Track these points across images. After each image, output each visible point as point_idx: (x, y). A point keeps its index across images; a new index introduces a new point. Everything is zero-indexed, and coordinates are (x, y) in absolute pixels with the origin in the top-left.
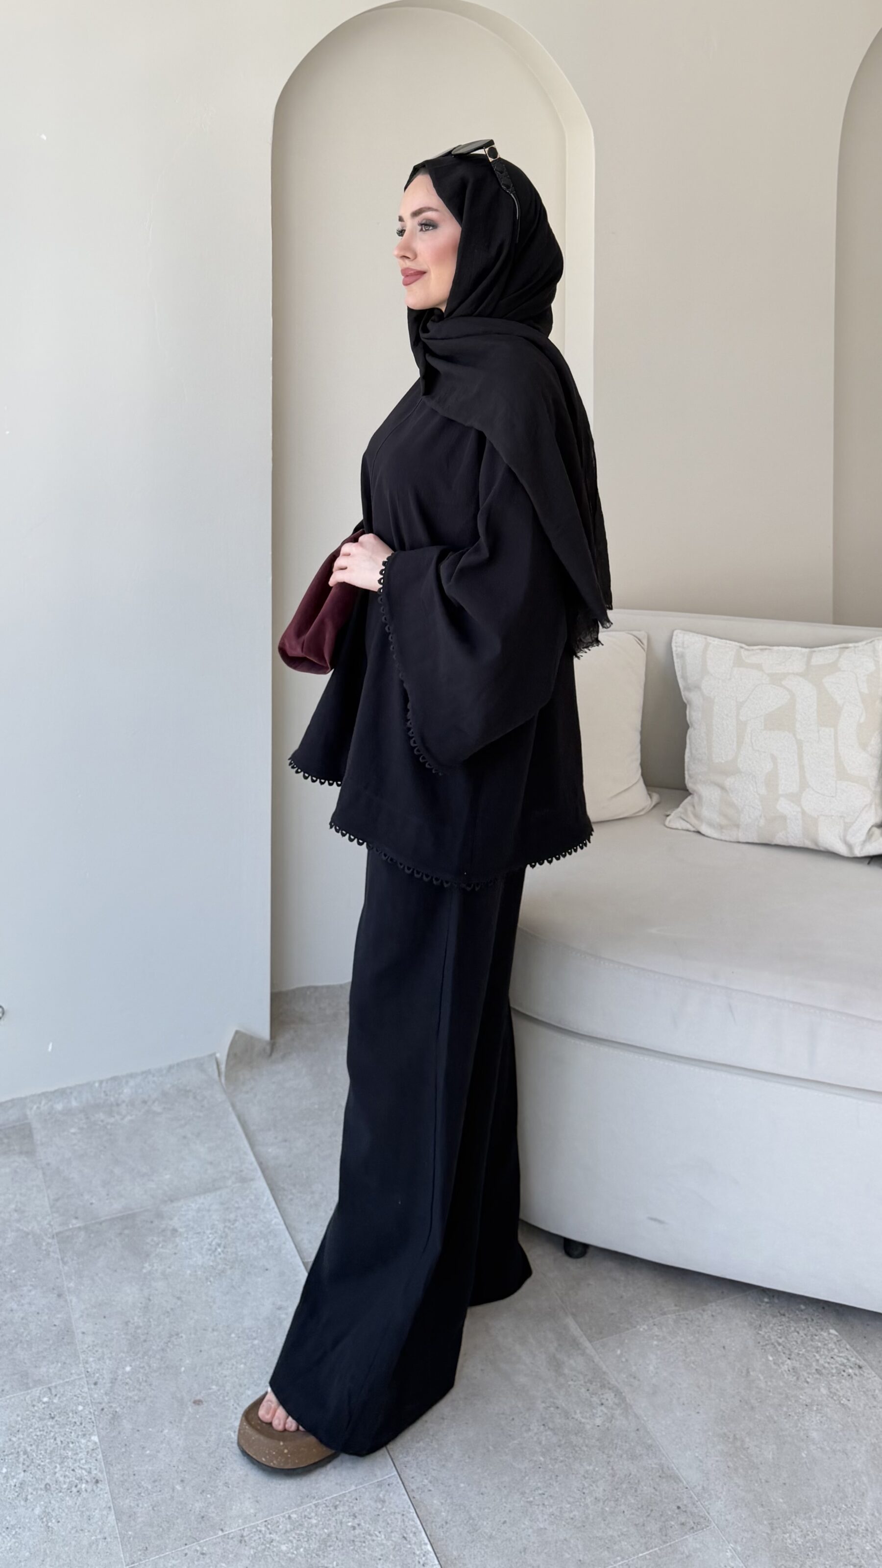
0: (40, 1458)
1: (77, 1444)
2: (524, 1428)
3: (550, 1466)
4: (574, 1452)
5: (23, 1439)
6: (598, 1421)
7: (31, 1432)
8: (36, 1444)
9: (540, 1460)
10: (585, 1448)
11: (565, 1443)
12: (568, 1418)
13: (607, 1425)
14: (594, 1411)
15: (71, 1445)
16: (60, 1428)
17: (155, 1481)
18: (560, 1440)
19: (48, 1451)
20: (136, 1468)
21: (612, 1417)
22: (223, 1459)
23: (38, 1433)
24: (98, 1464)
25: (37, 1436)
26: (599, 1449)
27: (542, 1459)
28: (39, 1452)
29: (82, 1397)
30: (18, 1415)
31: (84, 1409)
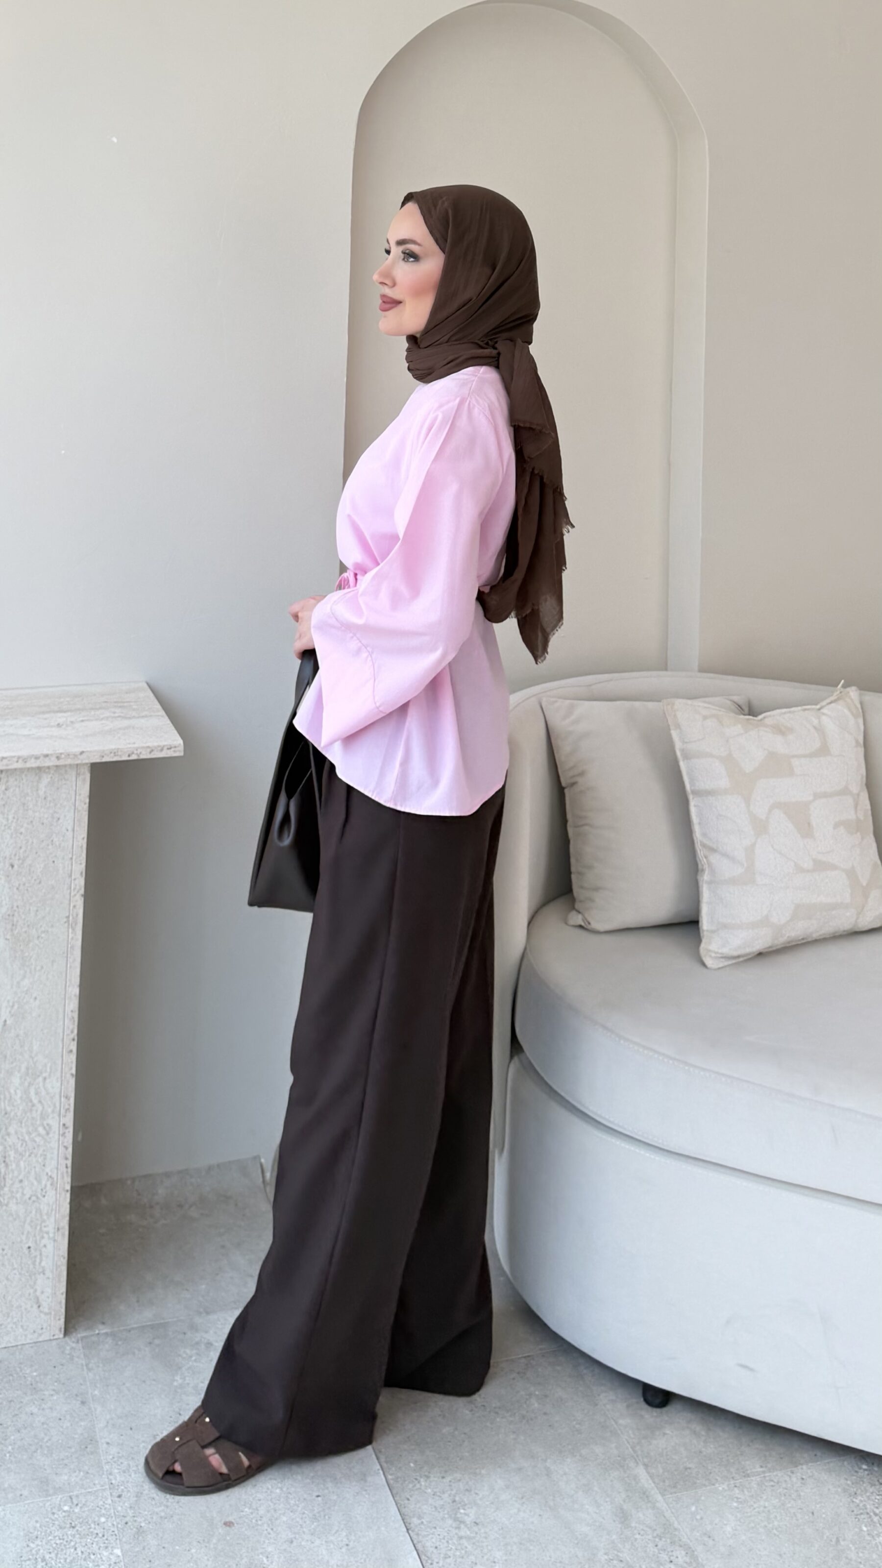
1: (99, 1556)
5: (42, 1546)
7: (51, 1540)
8: (56, 1552)
15: (92, 1557)
16: (81, 1538)
19: (68, 1561)
23: (58, 1542)
25: (57, 1544)
28: (58, 1561)
29: (105, 1509)
30: (37, 1522)
31: (107, 1521)
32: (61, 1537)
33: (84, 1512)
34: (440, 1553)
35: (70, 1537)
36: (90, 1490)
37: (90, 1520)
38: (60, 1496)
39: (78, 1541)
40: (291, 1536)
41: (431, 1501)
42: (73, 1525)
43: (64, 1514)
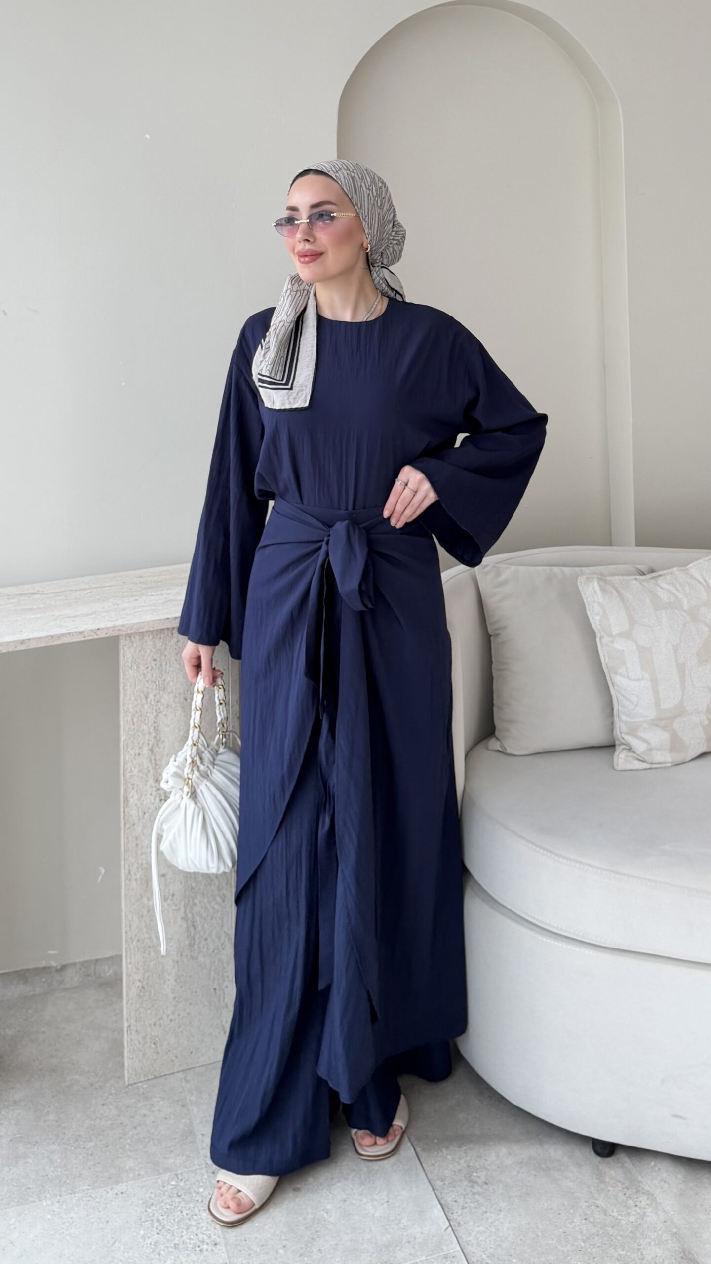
0: (170, 1225)
1: (199, 1216)
2: (569, 1221)
3: (589, 1250)
4: (610, 1240)
5: (156, 1210)
6: (632, 1219)
7: (163, 1206)
8: (167, 1214)
9: (581, 1245)
10: (619, 1238)
11: (603, 1233)
12: (606, 1215)
13: (639, 1221)
14: (629, 1211)
15: (195, 1217)
16: (186, 1204)
17: (262, 1246)
18: (598, 1231)
19: (176, 1220)
20: (247, 1236)
21: (644, 1214)
22: (317, 1232)
23: (168, 1207)
24: (217, 1232)
25: (167, 1209)
26: (632, 1240)
27: (583, 1244)
28: (169, 1220)
29: (203, 1182)
30: (152, 1193)
31: (205, 1189)
32: (170, 1204)
33: (187, 1185)
34: (458, 1206)
35: (177, 1204)
36: (190, 1169)
37: (192, 1191)
38: (169, 1174)
39: (183, 1205)
40: (344, 1197)
41: (451, 1166)
42: (179, 1194)
43: (172, 1187)
